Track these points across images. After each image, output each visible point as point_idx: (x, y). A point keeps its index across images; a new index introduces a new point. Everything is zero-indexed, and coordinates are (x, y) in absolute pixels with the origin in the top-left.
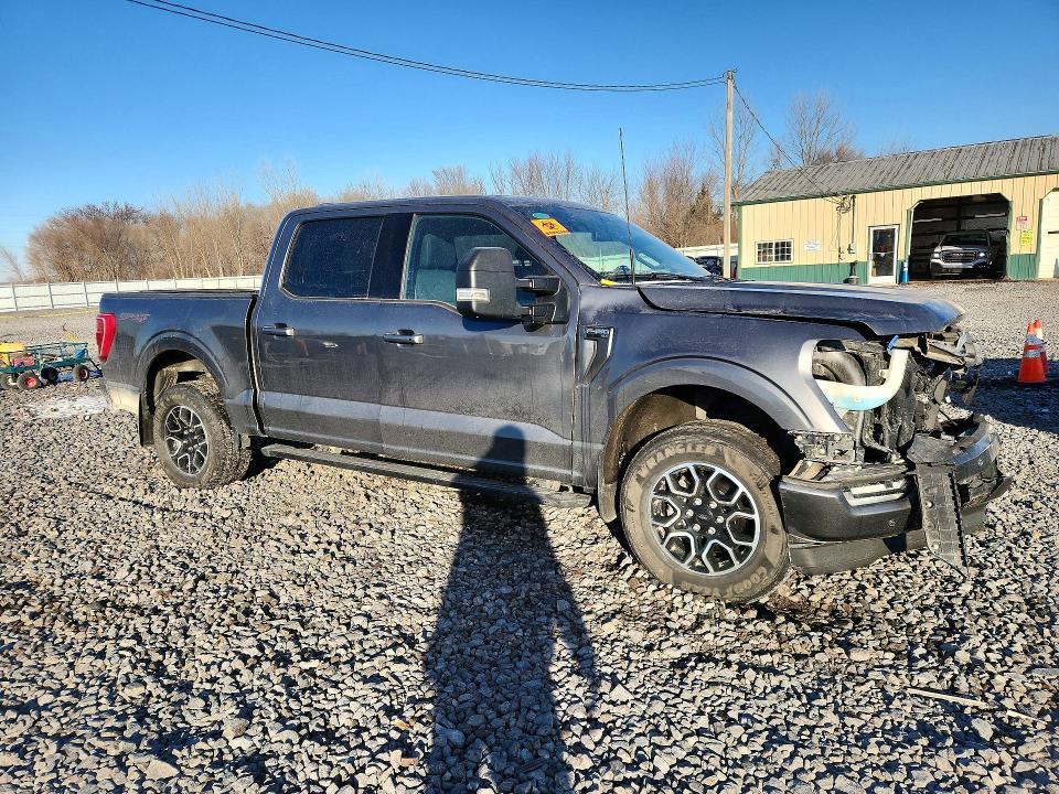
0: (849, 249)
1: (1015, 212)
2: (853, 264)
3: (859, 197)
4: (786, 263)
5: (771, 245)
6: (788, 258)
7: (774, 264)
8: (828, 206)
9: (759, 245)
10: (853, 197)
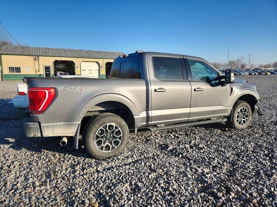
0: (39, 71)
1: (76, 65)
2: (40, 75)
3: (40, 57)
4: (19, 73)
5: (13, 68)
6: (20, 72)
7: (15, 73)
8: (31, 58)
9: (9, 68)
10: (38, 57)
